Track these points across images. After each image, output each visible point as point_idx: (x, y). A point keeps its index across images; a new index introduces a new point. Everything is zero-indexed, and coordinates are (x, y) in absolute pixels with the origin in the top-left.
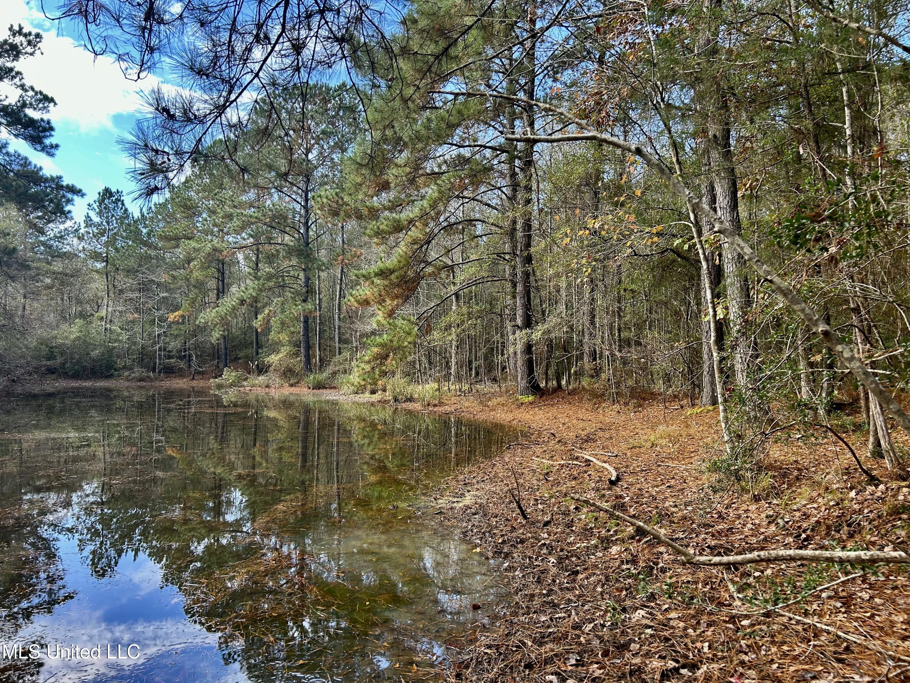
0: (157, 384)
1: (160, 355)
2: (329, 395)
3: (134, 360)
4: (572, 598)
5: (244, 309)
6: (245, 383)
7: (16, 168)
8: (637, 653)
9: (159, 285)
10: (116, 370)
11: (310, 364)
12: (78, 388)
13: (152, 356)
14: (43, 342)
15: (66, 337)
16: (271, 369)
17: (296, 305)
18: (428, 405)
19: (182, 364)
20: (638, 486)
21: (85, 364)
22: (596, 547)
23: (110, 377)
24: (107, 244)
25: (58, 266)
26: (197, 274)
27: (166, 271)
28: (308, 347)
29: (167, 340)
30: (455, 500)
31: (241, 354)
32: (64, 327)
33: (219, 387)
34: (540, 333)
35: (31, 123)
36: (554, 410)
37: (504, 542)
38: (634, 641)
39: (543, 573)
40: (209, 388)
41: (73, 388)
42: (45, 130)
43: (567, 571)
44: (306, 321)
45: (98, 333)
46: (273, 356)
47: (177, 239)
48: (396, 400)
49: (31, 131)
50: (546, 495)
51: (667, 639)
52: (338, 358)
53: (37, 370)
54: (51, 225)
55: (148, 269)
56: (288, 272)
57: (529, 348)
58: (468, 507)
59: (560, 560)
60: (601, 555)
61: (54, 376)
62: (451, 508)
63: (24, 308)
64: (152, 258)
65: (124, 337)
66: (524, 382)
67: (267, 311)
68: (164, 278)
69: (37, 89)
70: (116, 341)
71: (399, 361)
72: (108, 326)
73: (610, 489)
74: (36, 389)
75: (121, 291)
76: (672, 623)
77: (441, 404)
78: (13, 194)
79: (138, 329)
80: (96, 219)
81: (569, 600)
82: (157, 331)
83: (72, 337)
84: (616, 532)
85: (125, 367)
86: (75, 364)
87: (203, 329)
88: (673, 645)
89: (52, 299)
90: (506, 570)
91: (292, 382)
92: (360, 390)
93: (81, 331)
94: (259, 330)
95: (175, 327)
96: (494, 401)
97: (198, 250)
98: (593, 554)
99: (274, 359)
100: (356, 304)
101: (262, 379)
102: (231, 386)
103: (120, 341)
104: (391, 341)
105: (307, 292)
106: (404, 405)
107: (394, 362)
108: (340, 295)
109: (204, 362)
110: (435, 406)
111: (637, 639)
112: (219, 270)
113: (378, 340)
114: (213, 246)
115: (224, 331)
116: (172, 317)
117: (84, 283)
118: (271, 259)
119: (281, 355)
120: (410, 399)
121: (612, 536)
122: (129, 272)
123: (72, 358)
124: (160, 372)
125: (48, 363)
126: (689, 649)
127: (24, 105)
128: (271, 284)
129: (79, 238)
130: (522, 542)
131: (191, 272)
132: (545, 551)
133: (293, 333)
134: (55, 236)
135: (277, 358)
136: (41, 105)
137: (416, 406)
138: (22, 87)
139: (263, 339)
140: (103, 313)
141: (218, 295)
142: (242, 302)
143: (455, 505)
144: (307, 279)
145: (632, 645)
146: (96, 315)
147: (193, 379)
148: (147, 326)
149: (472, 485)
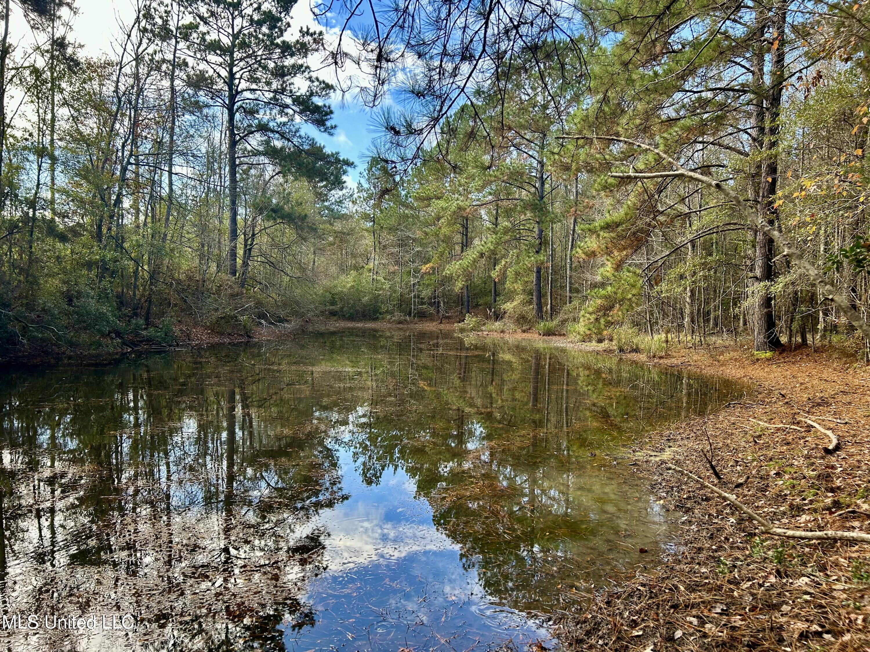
0: (412, 326)
1: (415, 302)
2: (558, 342)
3: (394, 306)
4: (739, 556)
5: (483, 261)
6: (483, 328)
7: (306, 147)
8: (787, 614)
9: (414, 240)
10: (380, 314)
11: (542, 312)
12: (353, 328)
13: (408, 303)
14: (327, 290)
15: (344, 286)
16: (507, 315)
17: (529, 257)
18: (654, 357)
19: (432, 310)
20: (859, 458)
21: (358, 308)
22: (784, 513)
23: (376, 319)
24: (374, 206)
25: (338, 226)
26: (445, 230)
27: (420, 229)
28: (540, 296)
29: (421, 288)
30: (653, 454)
31: (481, 302)
32: (343, 277)
33: (462, 330)
34: (781, 285)
35: (317, 109)
36: (796, 368)
37: (689, 498)
38: (787, 603)
39: (718, 531)
40: (454, 331)
41: (349, 328)
42: (327, 114)
43: (744, 531)
44: (539, 272)
45: (367, 282)
46: (508, 304)
47: (429, 199)
48: (621, 350)
49: (316, 116)
50: (749, 458)
51: (821, 606)
52: (568, 306)
53: (323, 313)
54: (333, 192)
55: (406, 227)
56: (524, 225)
57: (767, 301)
58: (663, 462)
59: (740, 521)
60: (787, 521)
61: (335, 318)
62: (647, 462)
63: (314, 262)
64: (408, 217)
65: (387, 286)
66: (762, 336)
67: (503, 263)
68: (419, 234)
69: (321, 79)
70: (381, 289)
71: (625, 311)
72: (375, 277)
73: (822, 458)
74: (322, 328)
75: (385, 247)
76: (835, 594)
77: (668, 356)
78: (304, 170)
79: (397, 279)
80: (366, 186)
81: (737, 559)
82: (413, 281)
83: (349, 285)
84: (811, 502)
85: (387, 312)
86: (350, 309)
87: (449, 279)
88: (826, 613)
89: (334, 254)
90: (683, 523)
91: (524, 328)
92: (586, 339)
93: (355, 281)
94: (497, 280)
95: (426, 277)
96: (727, 356)
97: (446, 208)
98: (779, 520)
99: (509, 306)
100: (583, 256)
101: (498, 325)
102: (472, 329)
103: (384, 290)
104: (615, 293)
105: (540, 244)
106: (629, 356)
107: (620, 313)
108: (572, 245)
109: (450, 308)
110: (661, 358)
111: (791, 602)
112: (463, 226)
113: (602, 292)
114: (458, 204)
115: (467, 280)
116: (425, 268)
117: (357, 240)
118: (508, 213)
119: (515, 303)
120: (637, 350)
121: (805, 505)
122: (392, 230)
123: (348, 304)
124: (414, 316)
125: (331, 307)
126: (841, 619)
127: (312, 94)
128: (507, 237)
129: (353, 202)
130: (707, 499)
131: (440, 228)
132: (728, 511)
133: (527, 282)
134: (336, 201)
135: (512, 306)
136: (324, 93)
137: (642, 357)
138: (310, 78)
139: (500, 287)
140: (371, 265)
141: (462, 248)
142: (482, 255)
143: (652, 458)
144: (541, 231)
145: (784, 606)
146: (366, 267)
147: (441, 323)
148: (405, 277)
149: (675, 440)
